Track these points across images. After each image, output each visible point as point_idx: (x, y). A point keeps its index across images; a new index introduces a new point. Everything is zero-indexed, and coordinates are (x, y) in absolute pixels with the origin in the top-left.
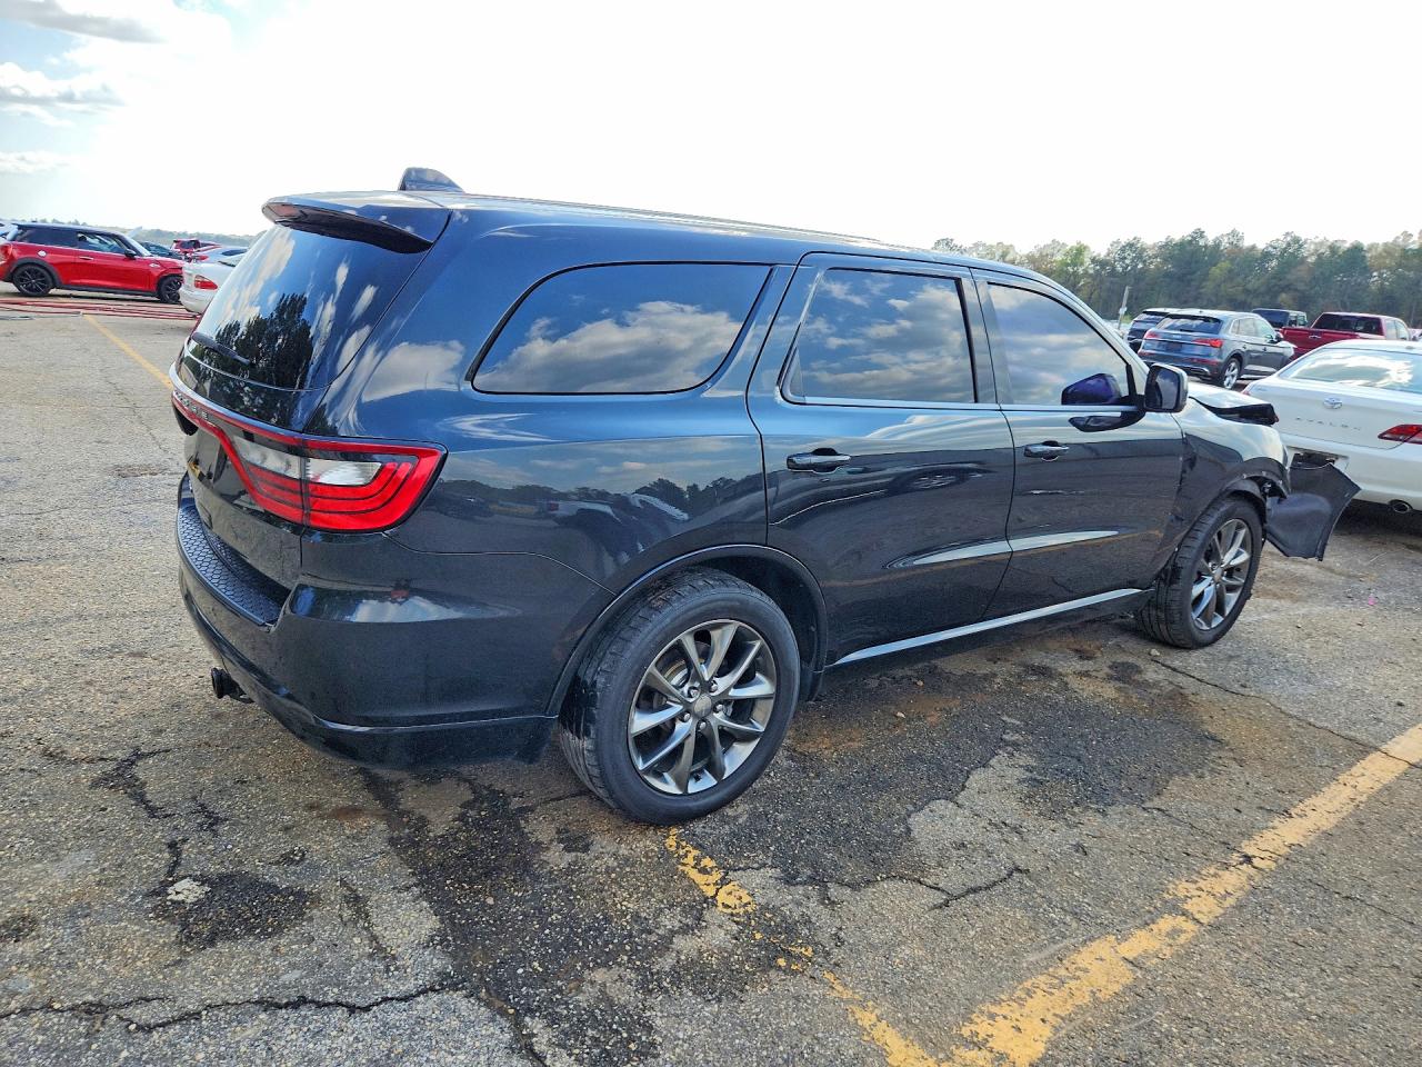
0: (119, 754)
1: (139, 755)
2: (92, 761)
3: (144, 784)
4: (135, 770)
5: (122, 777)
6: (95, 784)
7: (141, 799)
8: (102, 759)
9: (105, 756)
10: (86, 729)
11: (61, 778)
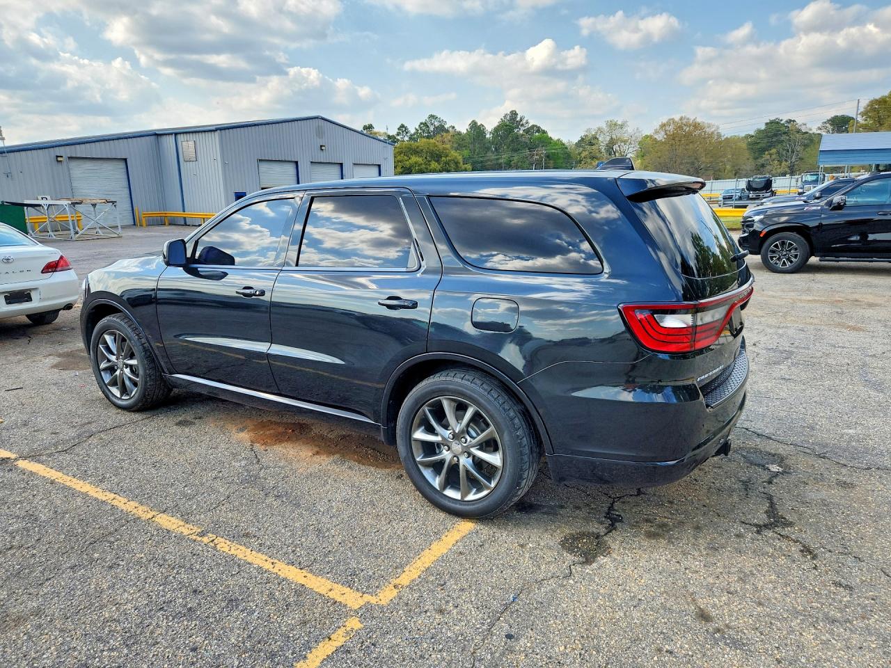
0: (770, 534)
1: (760, 528)
2: (787, 537)
3: (766, 512)
4: (767, 521)
5: (775, 520)
6: (791, 524)
7: (772, 505)
8: (782, 536)
9: (779, 536)
10: (782, 560)
11: (808, 537)
